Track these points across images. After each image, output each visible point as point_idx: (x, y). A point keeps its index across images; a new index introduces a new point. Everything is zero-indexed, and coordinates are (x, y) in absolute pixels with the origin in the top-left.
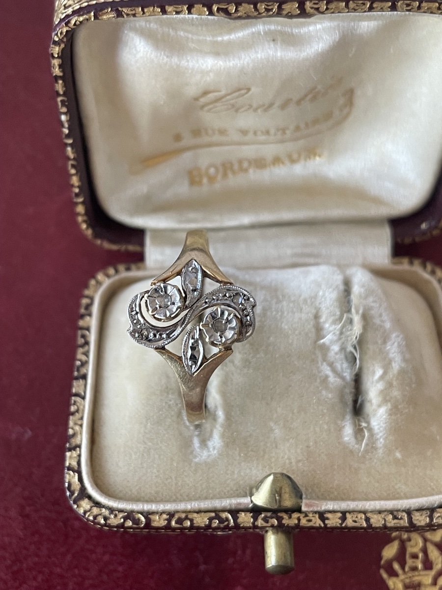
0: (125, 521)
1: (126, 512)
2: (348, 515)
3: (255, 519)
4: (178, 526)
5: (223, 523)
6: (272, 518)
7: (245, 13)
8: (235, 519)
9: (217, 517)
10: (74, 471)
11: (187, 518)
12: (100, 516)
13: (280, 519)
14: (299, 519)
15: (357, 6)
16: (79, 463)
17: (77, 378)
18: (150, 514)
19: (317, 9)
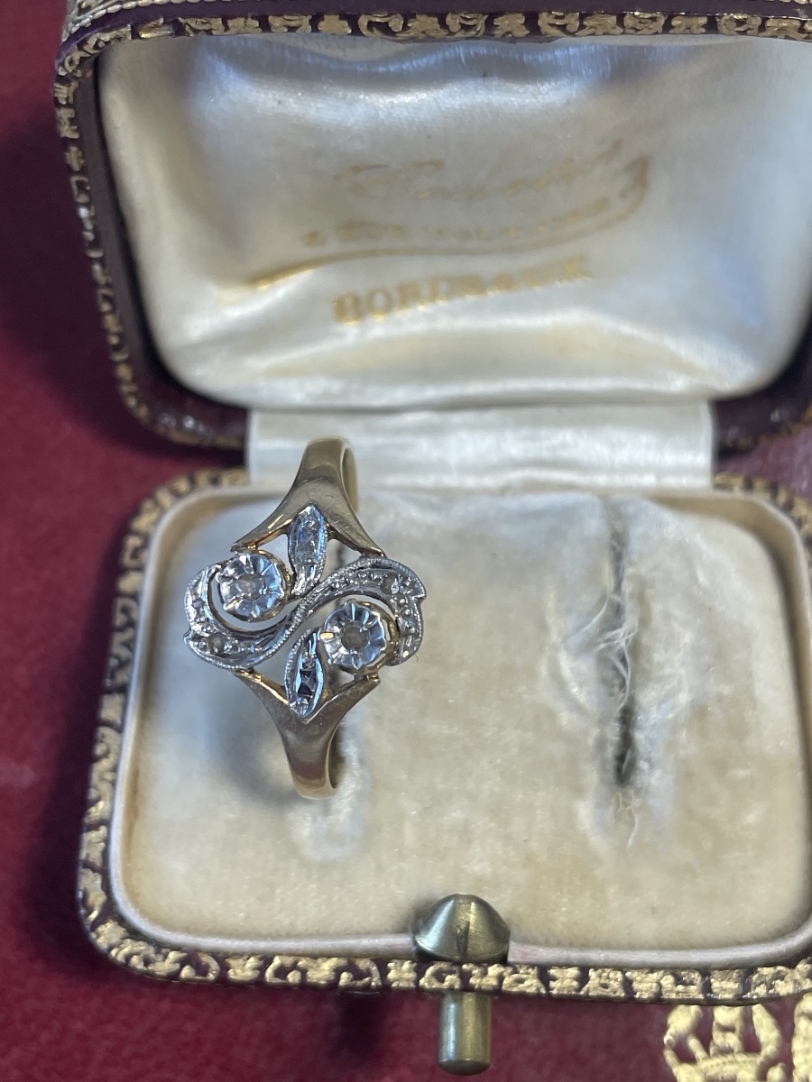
0: (182, 967)
1: (185, 952)
2: (592, 973)
3: (420, 974)
4: (278, 981)
5: (361, 979)
6: (451, 973)
7: (423, 32)
8: (384, 971)
9: (351, 967)
10: (94, 870)
11: (294, 967)
12: (136, 956)
13: (465, 977)
14: (501, 978)
15: (640, 22)
16: (105, 854)
17: (110, 692)
18: (228, 957)
19: (563, 28)
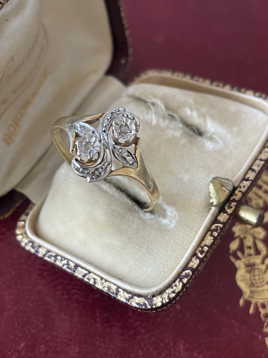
0: (182, 282)
1: (177, 279)
2: (253, 167)
3: (226, 212)
4: (204, 254)
5: (218, 230)
6: (231, 204)
8: (219, 222)
9: (212, 231)
10: (131, 298)
12: (170, 295)
13: (234, 200)
14: (240, 191)
16: (128, 292)
17: (74, 272)
18: (187, 266)
